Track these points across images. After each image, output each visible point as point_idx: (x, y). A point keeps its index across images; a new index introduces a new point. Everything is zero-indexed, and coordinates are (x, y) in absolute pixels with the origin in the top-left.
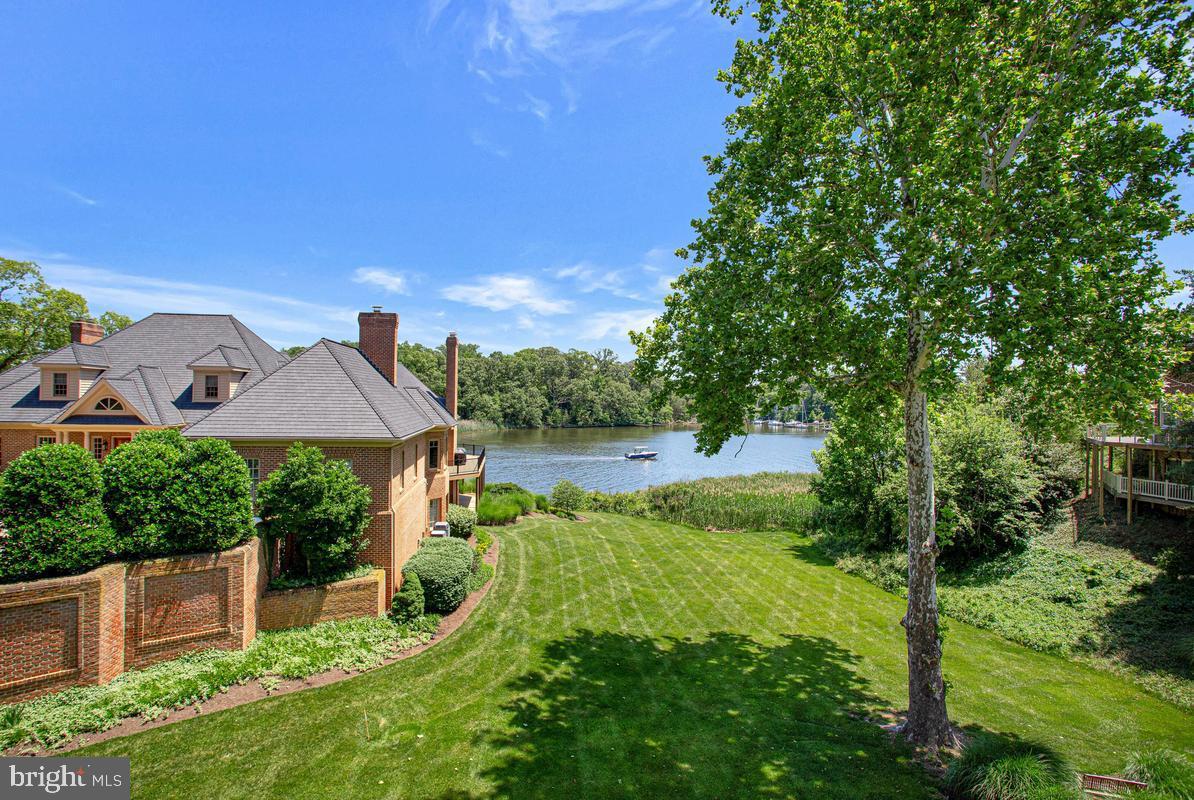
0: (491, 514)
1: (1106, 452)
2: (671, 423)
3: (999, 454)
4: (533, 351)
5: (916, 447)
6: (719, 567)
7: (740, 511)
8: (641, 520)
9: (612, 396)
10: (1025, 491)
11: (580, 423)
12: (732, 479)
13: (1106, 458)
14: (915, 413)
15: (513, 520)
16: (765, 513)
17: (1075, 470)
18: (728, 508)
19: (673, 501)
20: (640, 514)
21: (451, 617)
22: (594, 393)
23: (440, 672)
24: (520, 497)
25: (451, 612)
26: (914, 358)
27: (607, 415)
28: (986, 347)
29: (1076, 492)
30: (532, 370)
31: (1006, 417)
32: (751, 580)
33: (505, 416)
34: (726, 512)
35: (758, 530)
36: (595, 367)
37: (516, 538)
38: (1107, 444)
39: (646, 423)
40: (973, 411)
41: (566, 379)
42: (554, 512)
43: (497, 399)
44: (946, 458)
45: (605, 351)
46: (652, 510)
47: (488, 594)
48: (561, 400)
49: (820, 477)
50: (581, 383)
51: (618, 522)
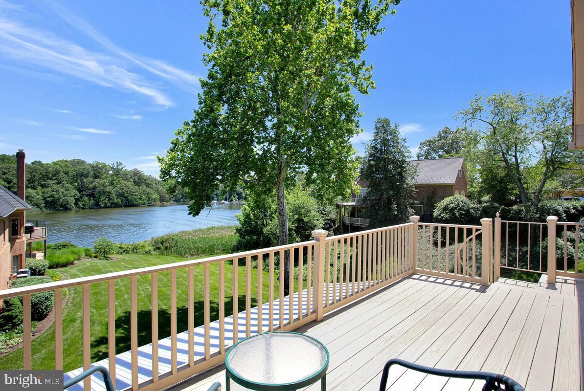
0: (57, 261)
1: (343, 209)
2: (158, 203)
3: (309, 211)
4: (66, 161)
5: (281, 208)
6: (195, 273)
7: (202, 246)
8: (149, 256)
9: (123, 189)
10: (318, 225)
11: (102, 205)
12: (197, 231)
13: (343, 211)
14: (281, 194)
15: (72, 263)
16: (215, 245)
17: (334, 216)
18: (196, 245)
19: (166, 244)
20: (148, 253)
21: (44, 321)
22: (111, 187)
23: (43, 351)
24: (75, 250)
25: (43, 319)
26: (280, 173)
27: (119, 200)
28: (305, 169)
29: (335, 225)
30: (67, 173)
31: (312, 196)
32: (211, 277)
33: (46, 203)
34: (195, 247)
35: (211, 254)
36: (111, 172)
37: (77, 273)
38: (344, 205)
39: (144, 204)
40: (301, 194)
41: (91, 179)
42: (96, 257)
43: (40, 192)
44: (291, 214)
45: (117, 163)
46: (155, 250)
47: (67, 304)
48: (90, 192)
49: (239, 226)
50: (102, 181)
51: (136, 258)
